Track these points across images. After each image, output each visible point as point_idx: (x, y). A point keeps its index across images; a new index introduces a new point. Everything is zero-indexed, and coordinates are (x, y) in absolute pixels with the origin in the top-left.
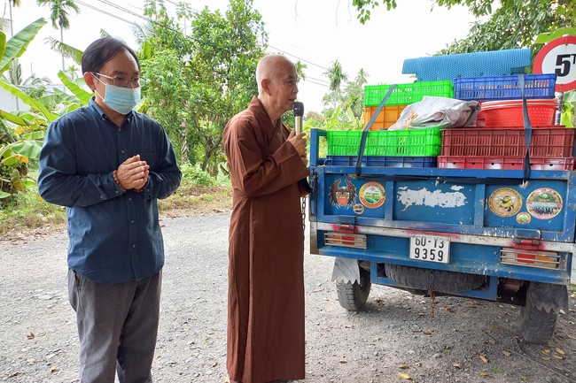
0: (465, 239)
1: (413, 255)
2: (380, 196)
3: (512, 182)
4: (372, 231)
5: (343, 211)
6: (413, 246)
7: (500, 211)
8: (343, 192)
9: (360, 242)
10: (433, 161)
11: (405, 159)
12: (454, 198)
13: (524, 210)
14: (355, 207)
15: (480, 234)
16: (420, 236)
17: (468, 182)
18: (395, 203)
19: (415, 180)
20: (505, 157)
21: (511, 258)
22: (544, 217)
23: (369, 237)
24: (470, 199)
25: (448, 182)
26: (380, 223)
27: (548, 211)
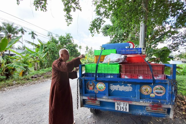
0: (134, 103)
1: (116, 109)
2: (104, 87)
3: (148, 84)
4: (101, 100)
5: (91, 92)
6: (116, 106)
7: (145, 93)
8: (91, 85)
9: (97, 103)
10: (119, 76)
11: (111, 74)
12: (128, 88)
13: (152, 93)
14: (95, 91)
15: (139, 101)
16: (118, 102)
18: (109, 90)
19: (115, 83)
20: (144, 75)
22: (159, 95)
23: (101, 102)
24: (134, 89)
26: (104, 97)
27: (161, 93)
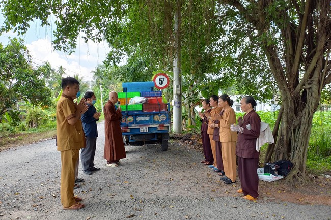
0: (151, 126)
1: (141, 131)
2: (132, 119)
3: (157, 114)
4: (131, 127)
5: (124, 124)
6: (141, 129)
7: (156, 120)
8: (123, 119)
9: (129, 130)
10: (142, 111)
11: (137, 111)
12: (147, 118)
13: (160, 119)
14: (127, 122)
15: (153, 125)
16: (142, 127)
17: (150, 115)
18: (136, 121)
19: (139, 115)
20: (156, 109)
21: (159, 129)
22: (163, 120)
23: (131, 129)
24: (150, 118)
25: (146, 115)
26: (133, 125)
